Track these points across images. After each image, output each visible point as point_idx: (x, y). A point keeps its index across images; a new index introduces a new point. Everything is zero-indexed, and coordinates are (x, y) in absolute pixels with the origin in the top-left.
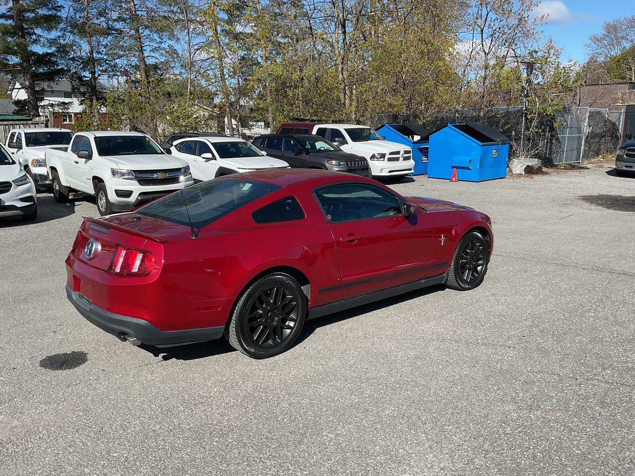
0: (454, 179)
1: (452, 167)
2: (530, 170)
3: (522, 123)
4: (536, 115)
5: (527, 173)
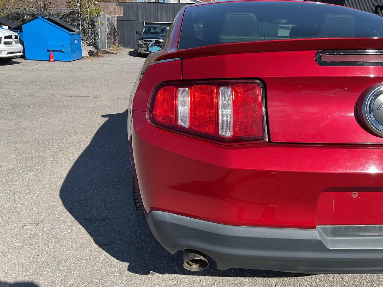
0: (52, 60)
1: (48, 51)
2: (91, 54)
3: (79, 21)
4: (88, 16)
5: (90, 55)
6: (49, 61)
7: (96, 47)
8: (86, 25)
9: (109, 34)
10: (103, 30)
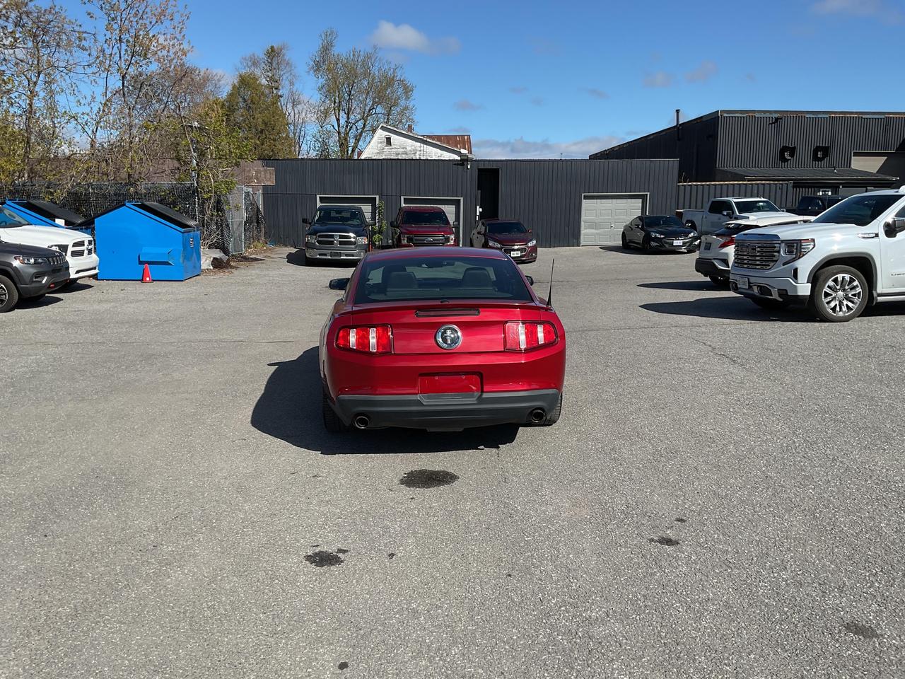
0: (148, 279)
1: (141, 263)
2: (217, 264)
3: (195, 204)
4: (213, 195)
5: (215, 267)
6: (142, 280)
7: (225, 251)
8: (209, 212)
9: (249, 221)
10: (238, 216)
